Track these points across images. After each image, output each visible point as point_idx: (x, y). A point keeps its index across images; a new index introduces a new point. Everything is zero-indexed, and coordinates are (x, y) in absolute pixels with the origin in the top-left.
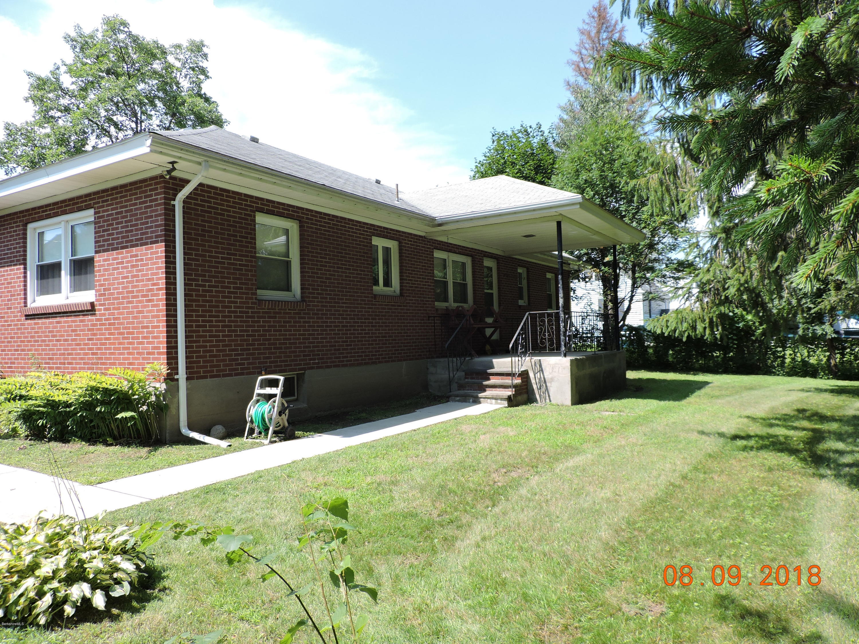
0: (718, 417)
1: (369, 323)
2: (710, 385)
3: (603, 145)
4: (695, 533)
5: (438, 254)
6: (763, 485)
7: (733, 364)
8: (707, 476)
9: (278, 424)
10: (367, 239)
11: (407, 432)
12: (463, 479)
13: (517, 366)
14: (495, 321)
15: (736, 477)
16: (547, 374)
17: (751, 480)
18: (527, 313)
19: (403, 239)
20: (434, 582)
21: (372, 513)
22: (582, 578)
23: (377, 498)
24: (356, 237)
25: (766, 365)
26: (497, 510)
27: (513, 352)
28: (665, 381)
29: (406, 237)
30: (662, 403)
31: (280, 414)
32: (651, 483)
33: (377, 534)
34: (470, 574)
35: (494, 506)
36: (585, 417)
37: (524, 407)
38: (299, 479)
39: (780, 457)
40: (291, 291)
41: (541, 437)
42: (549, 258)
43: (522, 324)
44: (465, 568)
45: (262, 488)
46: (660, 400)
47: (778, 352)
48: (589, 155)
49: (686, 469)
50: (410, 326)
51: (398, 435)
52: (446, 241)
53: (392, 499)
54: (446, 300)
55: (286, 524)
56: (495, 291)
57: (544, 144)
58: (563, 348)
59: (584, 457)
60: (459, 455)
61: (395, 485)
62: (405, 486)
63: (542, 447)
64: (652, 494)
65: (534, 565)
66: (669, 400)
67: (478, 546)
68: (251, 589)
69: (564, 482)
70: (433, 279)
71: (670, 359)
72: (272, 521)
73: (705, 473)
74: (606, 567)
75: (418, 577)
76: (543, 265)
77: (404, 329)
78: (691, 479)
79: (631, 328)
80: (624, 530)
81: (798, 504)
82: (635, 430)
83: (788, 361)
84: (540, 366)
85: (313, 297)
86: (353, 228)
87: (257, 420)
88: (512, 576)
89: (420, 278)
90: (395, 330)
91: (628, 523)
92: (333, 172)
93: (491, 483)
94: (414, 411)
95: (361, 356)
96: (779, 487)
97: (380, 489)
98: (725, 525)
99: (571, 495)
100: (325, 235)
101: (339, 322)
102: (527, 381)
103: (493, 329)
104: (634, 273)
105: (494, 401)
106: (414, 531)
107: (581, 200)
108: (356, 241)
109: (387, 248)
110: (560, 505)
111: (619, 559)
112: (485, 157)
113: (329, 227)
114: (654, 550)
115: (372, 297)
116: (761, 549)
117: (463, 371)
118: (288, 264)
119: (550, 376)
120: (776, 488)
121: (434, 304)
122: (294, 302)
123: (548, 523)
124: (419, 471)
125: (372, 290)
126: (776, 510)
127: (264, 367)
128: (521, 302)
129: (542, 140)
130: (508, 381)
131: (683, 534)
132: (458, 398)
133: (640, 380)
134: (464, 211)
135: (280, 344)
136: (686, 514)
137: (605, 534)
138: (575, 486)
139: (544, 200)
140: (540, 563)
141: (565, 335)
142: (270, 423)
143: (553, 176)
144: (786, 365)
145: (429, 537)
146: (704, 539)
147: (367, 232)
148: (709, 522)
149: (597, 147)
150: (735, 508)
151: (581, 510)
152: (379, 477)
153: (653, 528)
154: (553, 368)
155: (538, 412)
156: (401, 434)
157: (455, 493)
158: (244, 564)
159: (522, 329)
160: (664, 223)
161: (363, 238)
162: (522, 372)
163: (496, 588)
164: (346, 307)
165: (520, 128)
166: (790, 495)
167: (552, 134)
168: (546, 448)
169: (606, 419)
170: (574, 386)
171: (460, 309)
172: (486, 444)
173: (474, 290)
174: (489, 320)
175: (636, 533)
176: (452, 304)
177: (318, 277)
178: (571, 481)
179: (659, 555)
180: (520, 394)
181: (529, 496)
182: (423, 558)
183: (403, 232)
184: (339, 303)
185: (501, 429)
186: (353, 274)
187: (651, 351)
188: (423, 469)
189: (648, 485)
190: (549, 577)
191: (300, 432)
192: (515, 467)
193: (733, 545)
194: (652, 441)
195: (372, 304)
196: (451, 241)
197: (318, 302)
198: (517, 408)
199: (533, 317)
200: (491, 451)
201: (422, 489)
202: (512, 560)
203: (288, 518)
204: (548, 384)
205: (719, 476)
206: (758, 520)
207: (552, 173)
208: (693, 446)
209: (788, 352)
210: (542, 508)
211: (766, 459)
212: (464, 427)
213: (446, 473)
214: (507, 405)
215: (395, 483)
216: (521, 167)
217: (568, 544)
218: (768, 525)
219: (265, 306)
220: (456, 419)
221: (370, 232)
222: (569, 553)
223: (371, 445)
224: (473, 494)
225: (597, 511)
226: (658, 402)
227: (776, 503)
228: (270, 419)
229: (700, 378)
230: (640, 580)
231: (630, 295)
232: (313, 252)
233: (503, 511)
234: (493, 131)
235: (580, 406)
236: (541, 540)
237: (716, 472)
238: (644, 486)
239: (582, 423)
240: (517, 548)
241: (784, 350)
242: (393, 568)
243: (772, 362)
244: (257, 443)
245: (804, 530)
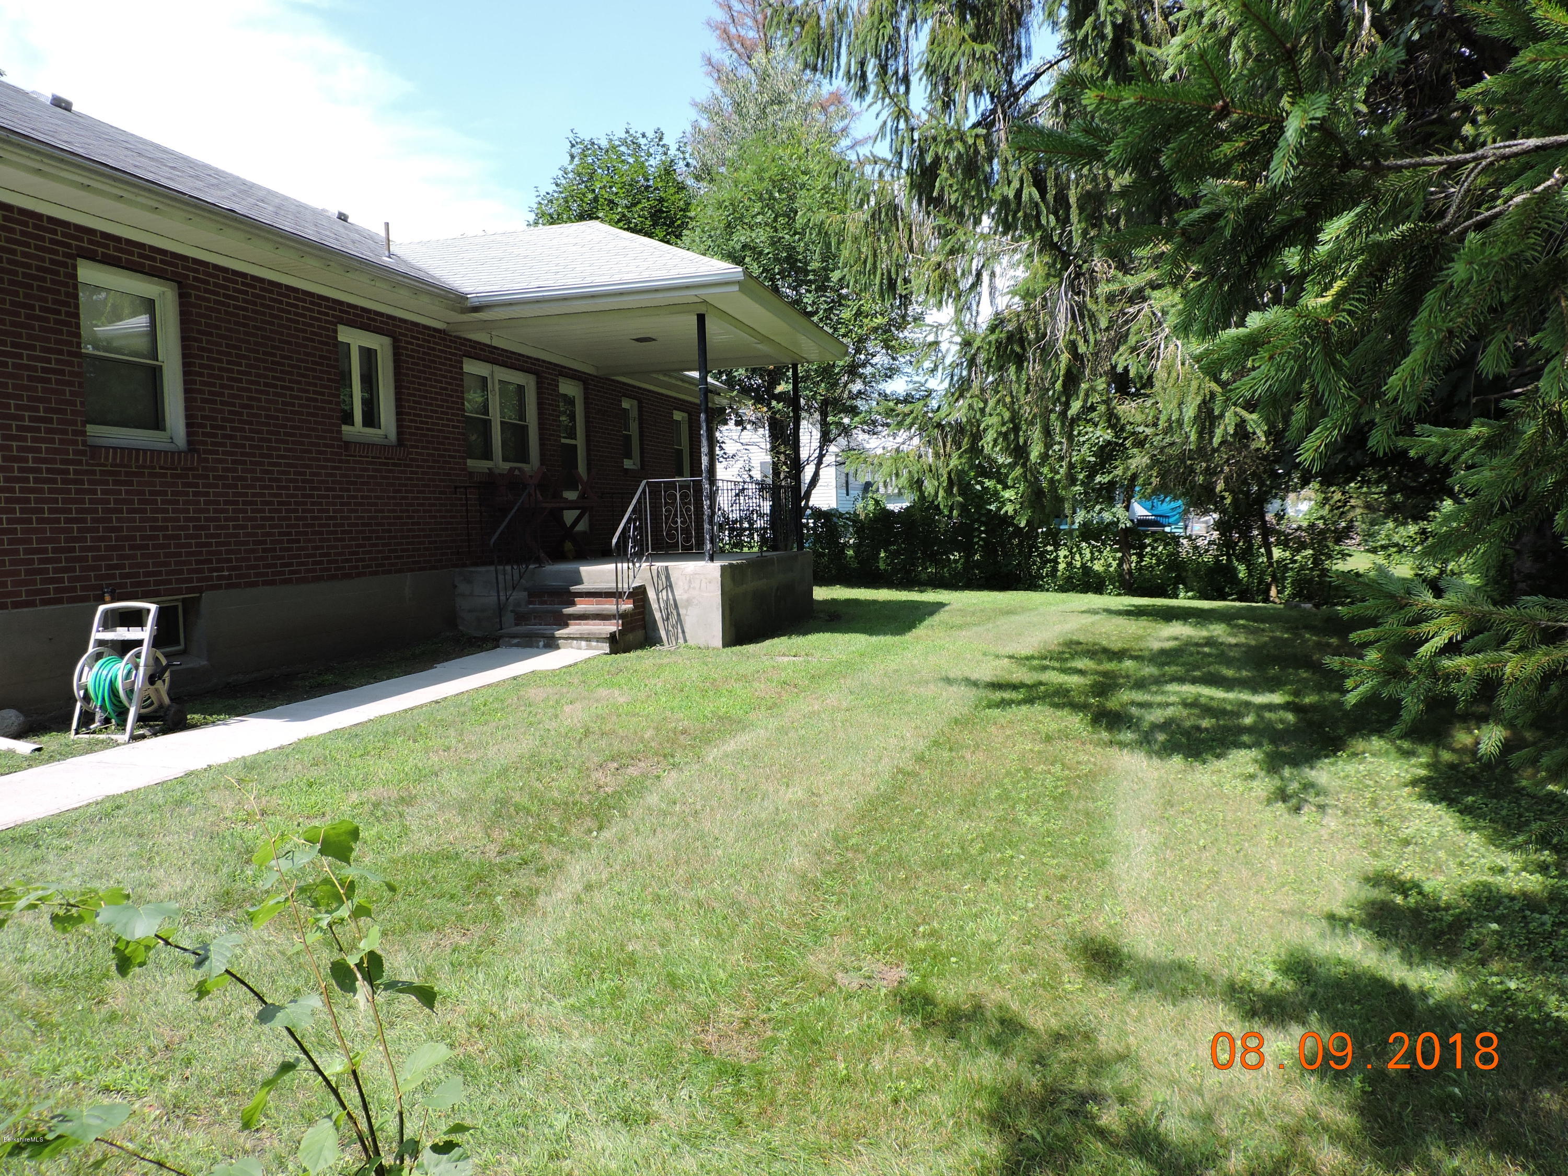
0: (964, 659)
1: (334, 497)
2: (947, 608)
3: (774, 181)
4: (943, 846)
5: (472, 367)
6: (1039, 764)
7: (981, 572)
8: (954, 754)
9: (146, 701)
10: (328, 329)
11: (421, 706)
12: (537, 785)
13: (626, 579)
14: (582, 496)
15: (999, 753)
16: (680, 594)
17: (1022, 758)
18: (644, 482)
19: (400, 334)
20: (502, 973)
21: (367, 860)
22: (768, 937)
23: (375, 829)
24: (304, 324)
25: (1030, 574)
26: (606, 834)
27: (619, 555)
28: (875, 602)
29: (407, 329)
30: (874, 639)
31: (152, 679)
32: (868, 771)
33: (382, 898)
34: (569, 952)
35: (600, 828)
36: (748, 667)
37: (639, 653)
38: (206, 806)
39: (1061, 718)
40: (164, 429)
41: (676, 703)
42: (680, 383)
43: (634, 501)
44: (558, 942)
45: (124, 829)
46: (871, 634)
47: (1047, 552)
48: (750, 199)
49: (922, 745)
50: (419, 505)
51: (406, 711)
52: (488, 342)
53: (405, 830)
54: (487, 454)
55: (185, 894)
56: (580, 442)
57: (668, 170)
58: (708, 546)
59: (752, 734)
60: (527, 744)
61: (409, 804)
62: (429, 804)
63: (678, 720)
64: (870, 788)
65: (681, 925)
66: (885, 634)
67: (578, 900)
68: (120, 1030)
69: (721, 779)
70: (463, 416)
71: (882, 566)
72: (154, 891)
73: (951, 750)
74: (804, 915)
75: (471, 967)
76: (667, 396)
77: (408, 511)
78: (931, 761)
79: (818, 514)
80: (830, 852)
81: (1092, 790)
82: (834, 685)
83: (1062, 566)
84: (668, 577)
85: (213, 444)
86: (296, 306)
87: (99, 695)
88: (645, 947)
89: (436, 412)
90: (389, 511)
91: (836, 840)
92: (246, 188)
93: (592, 788)
94: (432, 667)
95: (321, 562)
96: (1063, 764)
97: (379, 814)
98: (987, 830)
99: (737, 799)
100: (237, 315)
101: (271, 495)
102: (644, 607)
103: (578, 512)
104: (824, 415)
105: (583, 643)
106: (454, 885)
107: (741, 277)
108: (305, 331)
109: (369, 350)
110: (718, 817)
111: (825, 900)
112: (557, 185)
113: (245, 301)
114: (879, 879)
115: (339, 447)
116: (1044, 864)
117: (525, 589)
118: (154, 374)
119: (685, 597)
120: (1058, 766)
121: (465, 464)
122: (173, 453)
123: (700, 851)
124: (454, 775)
125: (340, 432)
126: (1062, 801)
127: (108, 586)
128: (628, 464)
129: (663, 162)
130: (609, 606)
131: (925, 850)
132: (516, 641)
133: (834, 601)
134: (524, 285)
135: (143, 538)
136: (926, 816)
137: (799, 860)
138: (741, 785)
139: (673, 273)
140: (691, 920)
141: (711, 522)
142: (130, 700)
143: (685, 232)
144: (1059, 573)
145: (485, 894)
146: (958, 855)
147: (327, 314)
148: (964, 826)
149: (765, 184)
150: (1001, 803)
151: (758, 825)
152: (374, 792)
153: (876, 844)
154: (690, 581)
155: (665, 661)
156: (411, 709)
157: (528, 812)
158: (100, 981)
159: (634, 511)
160: (875, 330)
161: (320, 327)
162: (635, 588)
163: (618, 972)
164: (287, 465)
165: (623, 135)
166: (1078, 776)
167: (683, 152)
168: (686, 723)
169: (785, 669)
170: (727, 612)
171: (517, 472)
172: (576, 721)
173: (542, 439)
174: (571, 495)
175: (850, 855)
176: (499, 463)
177: (222, 403)
178: (734, 778)
179: (889, 887)
180: (632, 630)
181: (663, 806)
182: (477, 931)
183: (401, 320)
184: (271, 456)
185: (603, 692)
186: (300, 398)
187: (850, 553)
188: (461, 772)
189: (863, 775)
190: (711, 942)
191: (196, 716)
192: (633, 758)
193: (1001, 862)
194: (863, 703)
195: (340, 461)
196: (495, 343)
197: (224, 453)
198: (627, 655)
199: (655, 490)
200: (587, 733)
201: (464, 808)
202: (643, 920)
203: (188, 883)
204: (682, 611)
205: (974, 752)
206: (1036, 819)
207: (684, 225)
208: (928, 708)
209: (1063, 552)
210: (688, 825)
211: (1041, 722)
212: (532, 693)
213: (507, 777)
214: (608, 651)
215: (408, 800)
216: (626, 211)
217: (738, 883)
218: (1050, 826)
219: (107, 458)
220: (515, 678)
221: (333, 316)
222: (741, 898)
223: (353, 733)
224: (561, 811)
225: (782, 823)
226: (867, 637)
227: (1060, 791)
228: (130, 692)
229: (930, 596)
230: (863, 930)
231: (816, 454)
232: (210, 351)
233: (620, 836)
234: (571, 136)
235: (738, 648)
236: (690, 881)
237: (968, 747)
238: (856, 777)
239: (745, 676)
240: (649, 898)
241: (1056, 550)
242: (419, 955)
243: (1039, 569)
244: (103, 741)
245: (1104, 828)
